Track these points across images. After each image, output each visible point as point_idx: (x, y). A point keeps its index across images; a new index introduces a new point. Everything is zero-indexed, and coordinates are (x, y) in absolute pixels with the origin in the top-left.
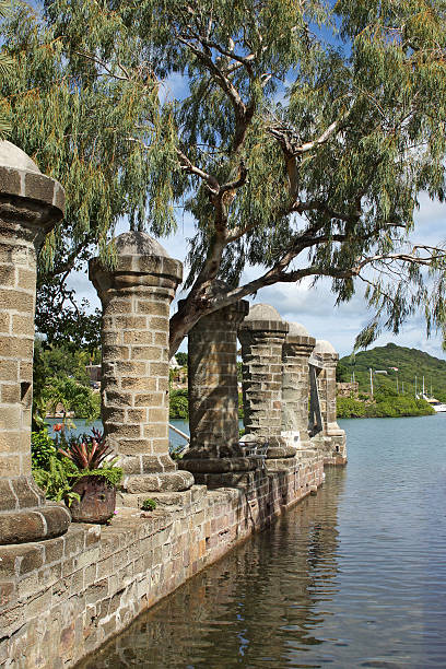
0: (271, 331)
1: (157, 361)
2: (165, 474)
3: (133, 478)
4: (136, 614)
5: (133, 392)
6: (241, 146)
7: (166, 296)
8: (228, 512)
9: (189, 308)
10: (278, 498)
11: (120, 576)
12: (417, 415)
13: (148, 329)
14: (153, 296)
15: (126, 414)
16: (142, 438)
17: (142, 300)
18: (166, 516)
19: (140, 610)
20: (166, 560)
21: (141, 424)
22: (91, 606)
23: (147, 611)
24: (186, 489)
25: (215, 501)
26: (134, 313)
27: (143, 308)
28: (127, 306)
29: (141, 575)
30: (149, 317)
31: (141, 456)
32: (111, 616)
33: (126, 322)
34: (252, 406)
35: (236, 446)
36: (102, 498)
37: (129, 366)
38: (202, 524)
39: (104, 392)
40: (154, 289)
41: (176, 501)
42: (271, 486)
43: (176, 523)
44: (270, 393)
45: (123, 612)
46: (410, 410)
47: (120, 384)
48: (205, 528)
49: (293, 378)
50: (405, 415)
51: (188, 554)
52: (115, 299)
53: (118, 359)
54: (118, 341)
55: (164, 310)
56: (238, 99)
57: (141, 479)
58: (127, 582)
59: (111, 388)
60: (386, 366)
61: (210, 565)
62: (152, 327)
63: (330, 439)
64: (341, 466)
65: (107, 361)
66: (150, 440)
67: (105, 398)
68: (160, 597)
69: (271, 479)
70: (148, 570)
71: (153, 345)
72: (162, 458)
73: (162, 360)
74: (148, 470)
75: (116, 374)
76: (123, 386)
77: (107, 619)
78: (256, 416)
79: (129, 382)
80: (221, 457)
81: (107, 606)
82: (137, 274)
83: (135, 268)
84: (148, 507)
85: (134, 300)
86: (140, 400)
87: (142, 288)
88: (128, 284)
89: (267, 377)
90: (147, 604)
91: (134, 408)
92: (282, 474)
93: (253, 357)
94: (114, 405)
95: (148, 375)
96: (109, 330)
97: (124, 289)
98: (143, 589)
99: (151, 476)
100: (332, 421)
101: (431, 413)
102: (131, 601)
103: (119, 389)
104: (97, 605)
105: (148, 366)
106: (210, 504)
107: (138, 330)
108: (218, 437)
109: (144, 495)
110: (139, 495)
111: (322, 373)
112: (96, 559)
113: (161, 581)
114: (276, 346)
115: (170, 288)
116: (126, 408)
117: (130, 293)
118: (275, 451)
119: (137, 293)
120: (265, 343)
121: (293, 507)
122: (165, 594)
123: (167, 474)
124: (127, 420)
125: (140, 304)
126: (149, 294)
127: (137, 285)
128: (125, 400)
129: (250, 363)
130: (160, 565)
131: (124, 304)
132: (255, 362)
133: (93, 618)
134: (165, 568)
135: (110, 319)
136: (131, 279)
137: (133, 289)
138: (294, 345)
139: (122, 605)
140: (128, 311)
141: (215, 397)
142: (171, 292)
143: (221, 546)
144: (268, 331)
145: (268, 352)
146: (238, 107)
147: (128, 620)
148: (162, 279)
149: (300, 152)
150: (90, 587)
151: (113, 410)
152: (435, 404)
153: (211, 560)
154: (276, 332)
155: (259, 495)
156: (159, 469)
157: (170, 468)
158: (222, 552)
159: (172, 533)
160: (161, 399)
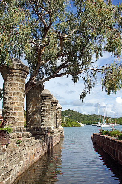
0: (48, 97)
1: (21, 97)
2: (23, 132)
3: (13, 133)
4: (16, 178)
5: (13, 106)
6: (45, 37)
7: (24, 77)
8: (39, 146)
9: (29, 85)
10: (51, 144)
11: (12, 164)
12: (77, 127)
13: (18, 87)
14: (20, 77)
15: (11, 113)
16: (16, 121)
17: (17, 78)
18: (25, 145)
19: (17, 176)
20: (24, 160)
21: (16, 116)
22: (2, 174)
23: (19, 176)
24: (29, 138)
25: (37, 142)
26: (14, 82)
27: (17, 80)
28: (12, 80)
29: (17, 164)
30: (19, 83)
31: (15, 126)
32: (9, 178)
33: (12, 84)
34: (42, 118)
35: (40, 128)
36: (5, 138)
37: (12, 98)
38: (33, 149)
39: (4, 107)
40: (21, 75)
41: (27, 141)
42: (49, 140)
43: (27, 148)
44: (47, 114)
45: (12, 177)
46: (75, 125)
47: (9, 104)
48: (34, 151)
49: (52, 112)
50: (74, 127)
51: (30, 158)
52: (8, 77)
53: (9, 96)
54: (9, 90)
55: (23, 81)
56: (45, 23)
57: (16, 134)
58: (14, 166)
59: (6, 105)
60: (68, 115)
61: (35, 162)
62: (20, 86)
63: (60, 130)
64: (63, 137)
65: (5, 97)
66: (19, 122)
67: (4, 108)
68: (22, 172)
69: (49, 138)
70: (19, 163)
71: (20, 92)
72: (22, 128)
73: (22, 97)
74: (18, 131)
75: (8, 101)
76: (10, 104)
77: (7, 179)
78: (43, 121)
79: (12, 103)
80: (36, 131)
81: (7, 175)
82: (16, 69)
83: (15, 68)
84: (18, 143)
85: (14, 78)
86: (16, 109)
87: (17, 74)
88: (12, 73)
89: (47, 110)
90: (19, 174)
91: (14, 111)
92: (51, 137)
93: (43, 104)
94: (7, 110)
95: (18, 101)
96: (6, 87)
97: (11, 74)
98: (18, 169)
99: (19, 133)
100: (60, 125)
101: (80, 126)
102: (14, 173)
103: (9, 105)
104: (4, 174)
105: (18, 98)
106: (35, 143)
107: (15, 87)
108: (35, 125)
109: (17, 139)
110: (15, 139)
111: (58, 112)
112: (4, 157)
113: (23, 166)
114: (49, 101)
115: (25, 75)
116: (11, 111)
117: (13, 75)
118: (49, 131)
119: (16, 76)
120: (46, 100)
121: (54, 147)
122: (24, 171)
123: (24, 132)
124: (11, 115)
125: (16, 79)
126: (19, 76)
127: (15, 73)
128: (11, 109)
129: (42, 106)
130: (23, 161)
131: (11, 79)
132: (43, 105)
133: (3, 179)
134: (24, 162)
135: (7, 83)
136: (14, 71)
137: (14, 74)
138: (53, 102)
139: (12, 175)
140: (12, 81)
141: (35, 113)
142: (26, 76)
143: (38, 156)
144: (47, 97)
145: (47, 103)
146: (45, 26)
147: (14, 180)
148: (23, 72)
149: (64, 38)
150: (3, 167)
151: (7, 112)
152: (81, 124)
153: (36, 161)
154: (49, 97)
155: (47, 142)
156: (21, 131)
157: (24, 131)
158: (38, 159)
159: (26, 151)
160: (22, 109)
